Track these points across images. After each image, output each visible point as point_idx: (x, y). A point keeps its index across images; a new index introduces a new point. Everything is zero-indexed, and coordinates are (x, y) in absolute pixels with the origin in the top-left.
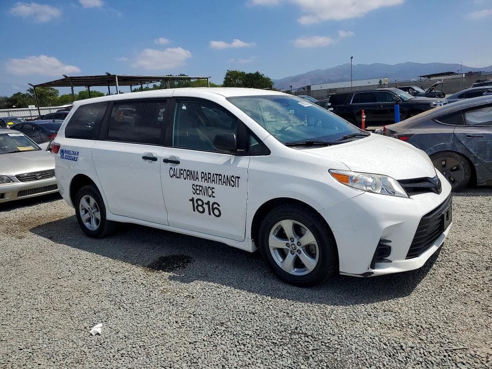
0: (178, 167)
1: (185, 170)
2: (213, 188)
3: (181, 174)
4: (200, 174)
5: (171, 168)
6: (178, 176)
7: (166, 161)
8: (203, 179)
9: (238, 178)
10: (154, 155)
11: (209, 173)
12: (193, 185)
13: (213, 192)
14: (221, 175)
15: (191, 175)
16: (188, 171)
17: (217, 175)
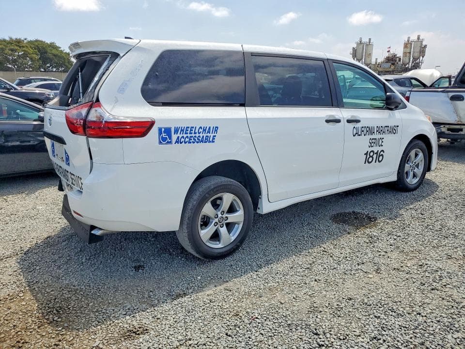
0: (359, 125)
1: (365, 127)
2: (383, 138)
3: (363, 131)
4: (375, 128)
5: (354, 127)
6: (360, 134)
7: (349, 121)
8: (378, 132)
9: (398, 126)
10: (337, 117)
11: (382, 127)
12: (371, 139)
13: (382, 142)
14: (388, 127)
15: (370, 131)
16: (368, 127)
17: (386, 127)
